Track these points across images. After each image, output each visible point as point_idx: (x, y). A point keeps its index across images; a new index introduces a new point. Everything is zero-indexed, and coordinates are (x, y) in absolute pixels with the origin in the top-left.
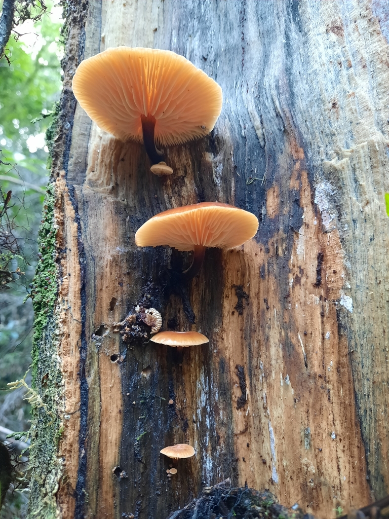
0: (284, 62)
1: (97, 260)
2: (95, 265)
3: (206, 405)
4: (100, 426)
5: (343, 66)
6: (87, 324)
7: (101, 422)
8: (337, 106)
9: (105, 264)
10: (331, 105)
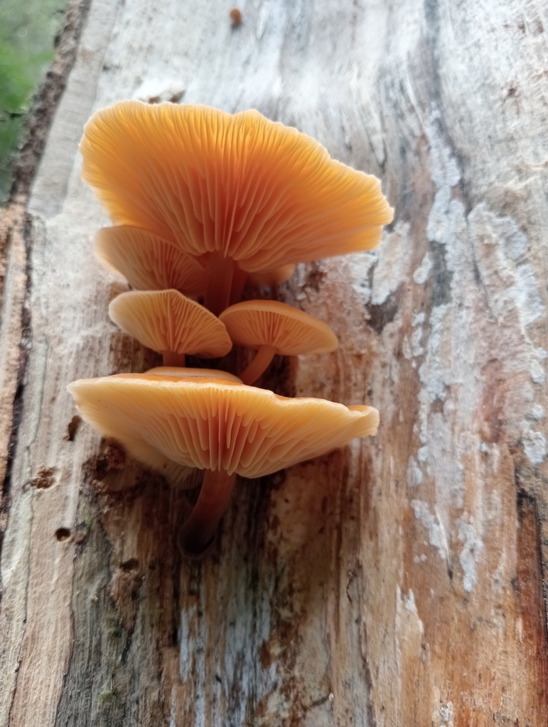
0: (425, 32)
1: (53, 342)
2: (49, 351)
3: (245, 646)
4: (17, 671)
5: (527, 30)
6: (17, 462)
7: (20, 662)
8: (517, 93)
9: (66, 352)
10: (505, 92)
